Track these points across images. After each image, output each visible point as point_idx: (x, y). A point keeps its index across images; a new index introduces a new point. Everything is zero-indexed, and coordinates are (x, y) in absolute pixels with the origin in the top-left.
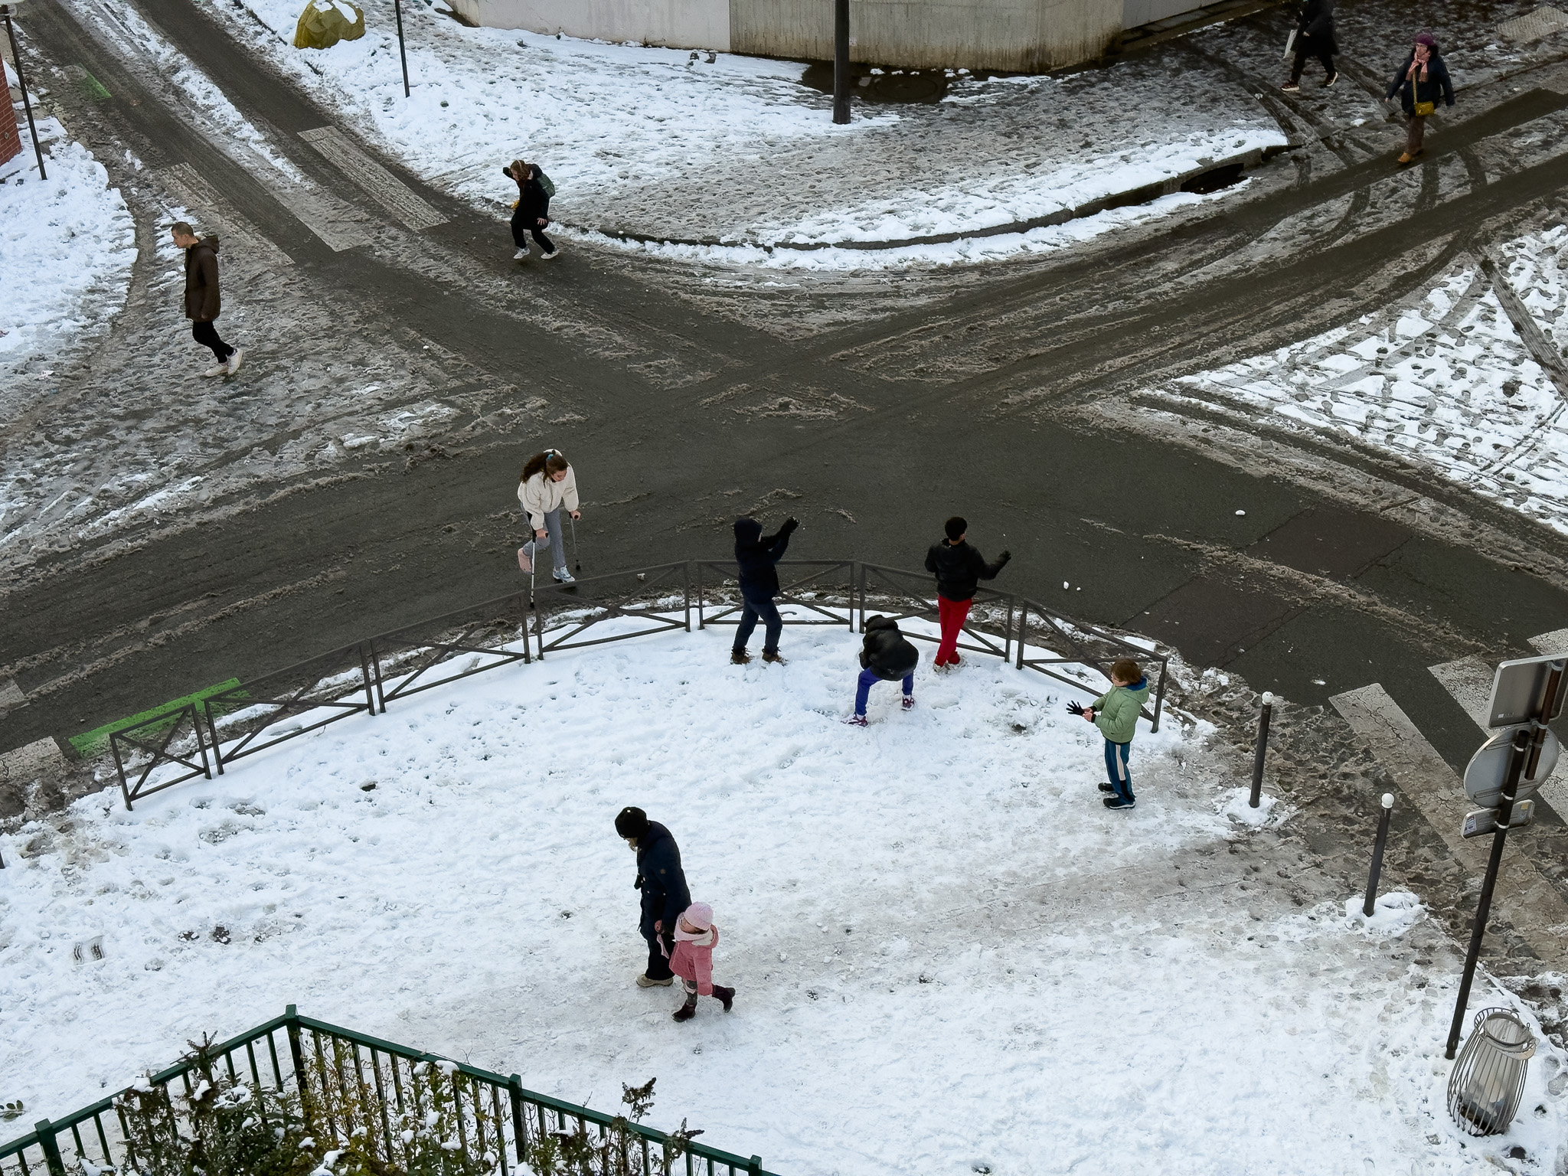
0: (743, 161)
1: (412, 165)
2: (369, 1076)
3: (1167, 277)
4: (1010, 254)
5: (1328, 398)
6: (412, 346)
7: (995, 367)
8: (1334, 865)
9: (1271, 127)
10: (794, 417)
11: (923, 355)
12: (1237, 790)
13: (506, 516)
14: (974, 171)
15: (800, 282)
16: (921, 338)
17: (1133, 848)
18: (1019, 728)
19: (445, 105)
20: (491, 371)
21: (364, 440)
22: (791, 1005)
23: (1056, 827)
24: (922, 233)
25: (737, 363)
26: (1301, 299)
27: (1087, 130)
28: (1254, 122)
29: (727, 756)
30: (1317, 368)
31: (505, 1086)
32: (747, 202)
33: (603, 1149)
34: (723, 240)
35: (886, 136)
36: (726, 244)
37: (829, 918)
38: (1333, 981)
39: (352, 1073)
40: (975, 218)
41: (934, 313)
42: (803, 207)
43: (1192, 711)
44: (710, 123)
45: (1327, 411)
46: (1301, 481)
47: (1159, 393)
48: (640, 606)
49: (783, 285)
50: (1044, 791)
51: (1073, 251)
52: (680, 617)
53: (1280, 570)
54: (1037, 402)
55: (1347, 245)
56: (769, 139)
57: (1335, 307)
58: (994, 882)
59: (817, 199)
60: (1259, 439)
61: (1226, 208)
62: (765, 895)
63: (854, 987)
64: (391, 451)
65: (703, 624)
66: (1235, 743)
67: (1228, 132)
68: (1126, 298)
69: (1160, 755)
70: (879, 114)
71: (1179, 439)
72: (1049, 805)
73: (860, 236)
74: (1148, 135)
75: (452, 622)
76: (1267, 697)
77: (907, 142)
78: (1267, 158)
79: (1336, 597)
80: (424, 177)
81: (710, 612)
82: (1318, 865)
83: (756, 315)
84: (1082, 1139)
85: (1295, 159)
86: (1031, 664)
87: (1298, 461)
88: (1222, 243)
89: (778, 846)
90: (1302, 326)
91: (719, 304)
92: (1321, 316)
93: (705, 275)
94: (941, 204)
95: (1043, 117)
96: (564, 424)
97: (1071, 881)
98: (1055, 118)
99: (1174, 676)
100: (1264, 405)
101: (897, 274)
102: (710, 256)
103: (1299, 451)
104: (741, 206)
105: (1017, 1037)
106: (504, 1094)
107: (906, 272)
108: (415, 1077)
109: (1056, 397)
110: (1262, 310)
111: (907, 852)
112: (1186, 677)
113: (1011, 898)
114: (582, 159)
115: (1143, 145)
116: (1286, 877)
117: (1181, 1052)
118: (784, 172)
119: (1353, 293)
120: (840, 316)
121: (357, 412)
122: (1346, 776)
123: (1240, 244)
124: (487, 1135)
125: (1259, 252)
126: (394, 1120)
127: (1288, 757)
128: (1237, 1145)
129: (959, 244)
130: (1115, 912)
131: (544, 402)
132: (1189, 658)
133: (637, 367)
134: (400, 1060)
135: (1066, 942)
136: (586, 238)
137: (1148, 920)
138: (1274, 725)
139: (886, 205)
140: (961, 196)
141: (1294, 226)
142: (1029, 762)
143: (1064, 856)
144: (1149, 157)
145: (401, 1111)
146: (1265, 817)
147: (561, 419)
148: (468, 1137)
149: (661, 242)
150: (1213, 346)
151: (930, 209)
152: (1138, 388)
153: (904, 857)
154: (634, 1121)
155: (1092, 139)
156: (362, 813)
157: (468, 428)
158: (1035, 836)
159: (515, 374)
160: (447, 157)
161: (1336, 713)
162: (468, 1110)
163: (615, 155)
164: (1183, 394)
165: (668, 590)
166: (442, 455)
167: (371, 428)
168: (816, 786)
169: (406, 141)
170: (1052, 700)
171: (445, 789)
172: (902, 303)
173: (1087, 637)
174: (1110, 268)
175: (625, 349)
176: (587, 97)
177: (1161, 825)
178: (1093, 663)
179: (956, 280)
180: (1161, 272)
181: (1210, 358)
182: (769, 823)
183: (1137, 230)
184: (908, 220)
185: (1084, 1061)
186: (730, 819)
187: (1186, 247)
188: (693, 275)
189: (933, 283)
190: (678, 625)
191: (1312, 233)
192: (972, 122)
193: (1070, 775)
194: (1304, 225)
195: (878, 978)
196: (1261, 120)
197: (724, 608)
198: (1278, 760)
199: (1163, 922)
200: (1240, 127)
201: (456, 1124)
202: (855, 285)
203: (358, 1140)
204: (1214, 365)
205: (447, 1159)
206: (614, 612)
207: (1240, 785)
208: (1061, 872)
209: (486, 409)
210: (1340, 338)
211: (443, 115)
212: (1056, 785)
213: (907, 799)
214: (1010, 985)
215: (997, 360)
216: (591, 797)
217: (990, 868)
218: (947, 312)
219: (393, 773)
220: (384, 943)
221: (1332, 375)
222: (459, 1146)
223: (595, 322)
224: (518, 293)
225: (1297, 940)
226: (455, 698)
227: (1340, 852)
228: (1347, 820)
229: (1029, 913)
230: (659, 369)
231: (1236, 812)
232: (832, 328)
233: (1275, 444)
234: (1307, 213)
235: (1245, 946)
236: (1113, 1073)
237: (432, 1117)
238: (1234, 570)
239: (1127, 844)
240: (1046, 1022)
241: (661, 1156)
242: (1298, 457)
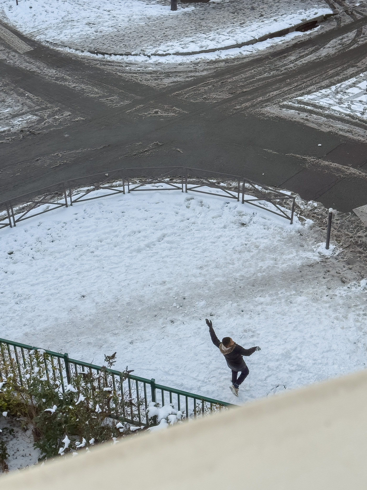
0: (139, 25)
1: (20, 30)
2: (13, 356)
3: (291, 62)
4: (235, 55)
5: (349, 103)
6: (22, 95)
7: (231, 96)
8: (356, 269)
9: (327, 7)
10: (160, 116)
11: (206, 92)
12: (321, 243)
13: (58, 155)
14: (221, 26)
15: (161, 68)
16: (204, 87)
17: (285, 265)
18: (243, 224)
19: (31, 8)
20: (51, 103)
21: (5, 129)
22: (164, 325)
23: (257, 259)
24: (204, 49)
25: (139, 97)
26: (339, 68)
27: (262, 10)
28: (321, 6)
29: (140, 238)
30: (345, 92)
31: (62, 357)
32: (141, 40)
33: (98, 378)
34: (133, 53)
35: (190, 15)
36: (134, 55)
37: (177, 294)
38: (357, 310)
39: (7, 355)
40: (223, 43)
41: (209, 77)
42: (161, 41)
43: (305, 216)
44: (126, 12)
45: (349, 108)
46: (341, 133)
47: (290, 103)
48: (107, 185)
49: (155, 69)
50: (253, 246)
51: (258, 54)
52: (121, 189)
53: (334, 165)
54: (247, 108)
55: (354, 48)
56: (148, 16)
57: (351, 71)
58: (236, 279)
59: (166, 38)
60: (325, 119)
61: (312, 37)
62: (154, 287)
63: (187, 318)
64: (15, 133)
65: (130, 191)
66: (320, 227)
67: (312, 10)
68: (277, 70)
69: (293, 233)
70: (187, 7)
71: (297, 120)
72: (255, 251)
73: (181, 51)
74: (283, 12)
75: (39, 193)
76: (331, 210)
77: (197, 16)
78: (326, 18)
79: (354, 174)
80: (24, 34)
81: (132, 187)
82: (350, 269)
83: (145, 80)
84: (269, 369)
85: (336, 18)
86: (247, 201)
87: (340, 126)
88: (311, 49)
89: (158, 269)
90: (340, 78)
91: (132, 76)
92: (346, 74)
93: (126, 66)
94: (210, 38)
95: (246, 6)
96: (77, 121)
97: (263, 278)
98: (250, 6)
99: (297, 204)
100: (327, 107)
101: (195, 64)
102: (128, 59)
103: (340, 122)
104: (139, 41)
105: (246, 334)
106: (62, 360)
107: (199, 63)
108: (30, 355)
109: (253, 106)
110: (325, 73)
111: (204, 270)
112: (302, 204)
113: (242, 285)
114: (81, 26)
115: (281, 15)
116: (339, 273)
117: (303, 336)
118: (154, 28)
119: (357, 66)
120: (175, 80)
121: (2, 119)
122: (359, 237)
123: (317, 49)
124: (56, 375)
125: (324, 52)
126: (23, 371)
127: (339, 231)
128: (324, 369)
129: (217, 52)
130: (279, 288)
131: (70, 113)
132: (303, 198)
133: (103, 100)
134: (24, 349)
135: (262, 299)
136: (83, 54)
137: (291, 291)
138: (333, 220)
139: (190, 39)
140: (217, 35)
141: (336, 42)
142: (247, 236)
143: (260, 269)
144: (284, 19)
145: (25, 368)
146: (331, 252)
147: (76, 119)
148: (50, 376)
149: (110, 55)
150: (308, 86)
151: (206, 40)
152: (282, 102)
153: (204, 272)
154: (109, 368)
155: (264, 13)
156: (9, 263)
157: (43, 123)
158: (250, 262)
159: (59, 104)
160: (32, 26)
161: (355, 215)
162: (50, 367)
163: (93, 24)
164: (298, 103)
165: (116, 179)
166: (33, 134)
167: (7, 124)
168: (171, 248)
169: (17, 21)
170: (255, 214)
171: (38, 253)
172: (197, 74)
173: (267, 191)
174: (271, 59)
175: (99, 94)
176: (82, 4)
177: (294, 257)
178: (269, 200)
179: (216, 65)
180: (289, 60)
181: (308, 90)
182: (155, 261)
183: (280, 45)
184: (199, 44)
185: (269, 341)
186: (141, 260)
187: (298, 51)
188: (122, 66)
189: (208, 67)
190: (120, 192)
191: (343, 44)
192: (220, 9)
193: (262, 240)
194: (340, 42)
195: (196, 315)
196: (323, 5)
197: (137, 185)
198: (335, 232)
199: (296, 291)
200: (316, 8)
201: (45, 371)
202: (181, 68)
203: (10, 378)
204: (309, 93)
205: (42, 384)
206: (97, 188)
207: (322, 242)
208: (259, 274)
209: (49, 116)
210: (353, 82)
211: (31, 11)
212: (257, 244)
213: (204, 251)
214: (242, 316)
215: (232, 93)
216: (91, 254)
217: (234, 274)
218: (214, 77)
219: (19, 248)
220: (18, 309)
221: (351, 95)
222: (46, 379)
223: (87, 84)
224: (60, 75)
225: (344, 295)
226: (41, 220)
227: (358, 264)
228: (360, 253)
229: (249, 290)
230: (111, 101)
231: (321, 251)
232: (173, 84)
233: (331, 120)
234: (341, 37)
235: (325, 298)
236: (279, 345)
237: (36, 369)
238: (317, 165)
239: (283, 264)
240: (255, 328)
241: (119, 380)
242: (339, 124)
